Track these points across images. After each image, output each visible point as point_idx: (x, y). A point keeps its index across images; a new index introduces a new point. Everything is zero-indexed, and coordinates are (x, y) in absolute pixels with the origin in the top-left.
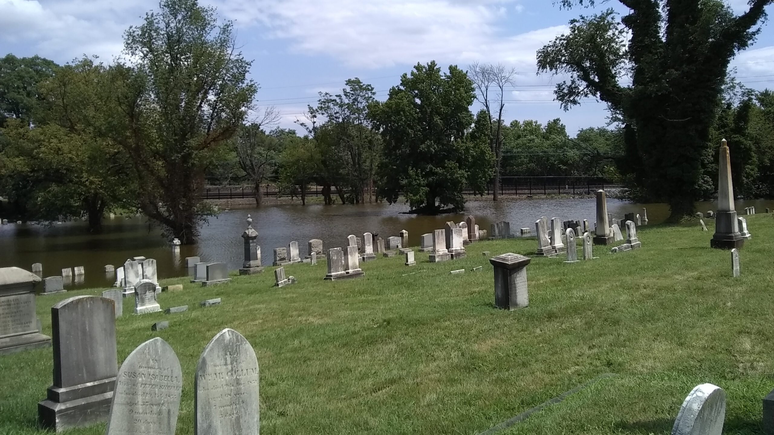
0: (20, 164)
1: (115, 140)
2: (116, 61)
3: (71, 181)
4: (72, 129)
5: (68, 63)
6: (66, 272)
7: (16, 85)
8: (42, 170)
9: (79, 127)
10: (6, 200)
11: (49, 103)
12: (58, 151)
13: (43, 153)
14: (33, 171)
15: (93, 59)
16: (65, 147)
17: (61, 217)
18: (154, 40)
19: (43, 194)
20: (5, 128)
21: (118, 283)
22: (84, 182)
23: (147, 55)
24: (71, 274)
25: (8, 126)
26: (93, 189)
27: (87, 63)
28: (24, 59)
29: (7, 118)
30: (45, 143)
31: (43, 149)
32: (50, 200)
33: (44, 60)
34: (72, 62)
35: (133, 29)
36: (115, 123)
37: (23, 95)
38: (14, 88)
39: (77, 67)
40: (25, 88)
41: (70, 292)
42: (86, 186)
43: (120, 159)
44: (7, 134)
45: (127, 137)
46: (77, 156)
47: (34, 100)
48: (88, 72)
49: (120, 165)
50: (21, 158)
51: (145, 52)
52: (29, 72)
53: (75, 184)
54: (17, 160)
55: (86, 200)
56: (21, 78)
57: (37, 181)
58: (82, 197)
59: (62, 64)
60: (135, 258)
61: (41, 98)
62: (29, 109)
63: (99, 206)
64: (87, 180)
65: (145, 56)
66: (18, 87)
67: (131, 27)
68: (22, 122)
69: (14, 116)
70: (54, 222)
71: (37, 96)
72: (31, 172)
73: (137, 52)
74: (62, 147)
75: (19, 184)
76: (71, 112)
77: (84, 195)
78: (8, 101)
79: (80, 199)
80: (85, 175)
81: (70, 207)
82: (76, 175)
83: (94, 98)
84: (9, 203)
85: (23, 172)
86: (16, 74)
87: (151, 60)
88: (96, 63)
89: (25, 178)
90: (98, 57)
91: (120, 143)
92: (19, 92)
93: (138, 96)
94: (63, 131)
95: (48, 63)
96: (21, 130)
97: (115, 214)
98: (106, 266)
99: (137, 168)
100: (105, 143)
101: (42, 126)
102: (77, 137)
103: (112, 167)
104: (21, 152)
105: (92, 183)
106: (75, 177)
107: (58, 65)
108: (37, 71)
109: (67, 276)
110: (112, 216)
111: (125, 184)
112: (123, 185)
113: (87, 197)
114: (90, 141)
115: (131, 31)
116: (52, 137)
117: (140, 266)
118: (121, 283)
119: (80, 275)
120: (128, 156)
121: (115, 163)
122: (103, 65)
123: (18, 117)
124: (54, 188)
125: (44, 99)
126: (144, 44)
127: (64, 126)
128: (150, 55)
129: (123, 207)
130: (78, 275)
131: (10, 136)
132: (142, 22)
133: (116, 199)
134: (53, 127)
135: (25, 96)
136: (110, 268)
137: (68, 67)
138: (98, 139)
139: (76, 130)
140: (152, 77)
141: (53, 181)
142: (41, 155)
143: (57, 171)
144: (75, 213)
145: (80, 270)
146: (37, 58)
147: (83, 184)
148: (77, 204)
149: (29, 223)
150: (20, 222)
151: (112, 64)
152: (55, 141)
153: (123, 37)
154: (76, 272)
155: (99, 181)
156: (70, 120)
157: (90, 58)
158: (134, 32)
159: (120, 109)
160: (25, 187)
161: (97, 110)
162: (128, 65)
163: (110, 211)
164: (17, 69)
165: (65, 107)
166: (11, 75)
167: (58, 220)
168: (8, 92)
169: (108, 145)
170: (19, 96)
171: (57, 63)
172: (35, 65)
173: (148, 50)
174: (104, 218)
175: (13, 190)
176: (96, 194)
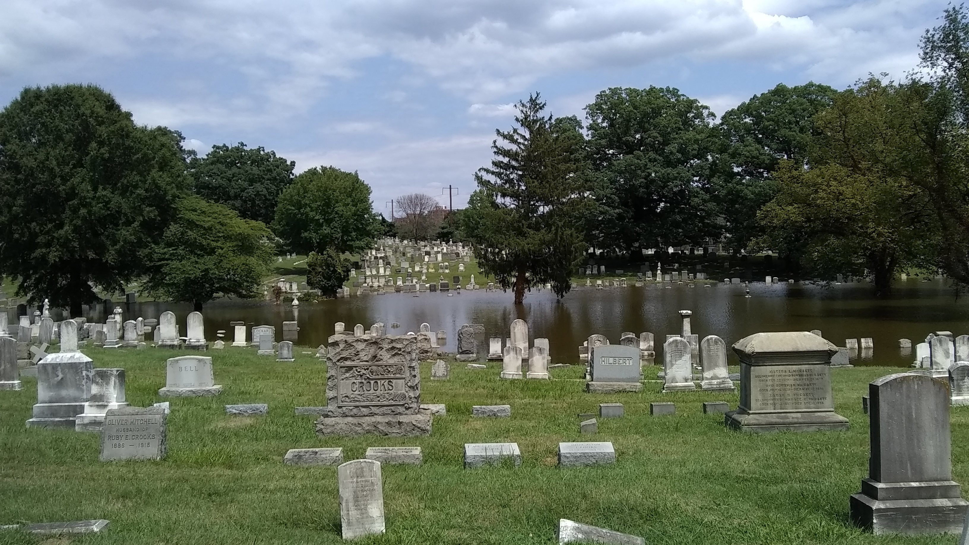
0: (794, 213)
1: (910, 179)
2: (910, 77)
3: (854, 233)
4: (855, 168)
5: (850, 86)
6: (851, 343)
7: (787, 121)
8: (818, 219)
9: (864, 165)
10: (777, 255)
11: (826, 137)
12: (838, 196)
13: (821, 198)
14: (808, 220)
15: (880, 78)
16: (848, 191)
17: (839, 276)
18: (962, 43)
19: (819, 248)
20: (777, 171)
21: (918, 363)
22: (870, 234)
23: (953, 64)
24: (857, 346)
25: (779, 168)
26: (881, 242)
27: (873, 83)
28: (795, 88)
29: (779, 159)
30: (824, 187)
31: (822, 194)
32: (828, 255)
33: (820, 86)
34: (855, 84)
35: (931, 32)
36: (912, 156)
37: (795, 131)
38: (785, 124)
39: (860, 90)
40: (797, 122)
41: (858, 368)
42: (872, 238)
43: (916, 204)
44: (779, 178)
45: (927, 175)
46: (862, 201)
47: (808, 137)
48: (874, 95)
49: (916, 211)
50: (796, 205)
51: (950, 60)
52: (802, 104)
53: (859, 236)
54: (790, 208)
55: (872, 254)
56: (793, 111)
57: (813, 233)
58: (868, 253)
59: (841, 90)
60: (939, 333)
61: (817, 133)
62: (802, 148)
63: (888, 263)
64: (874, 232)
65: (951, 65)
66: (790, 122)
67: (928, 31)
68: (796, 163)
69: (786, 157)
70: (832, 282)
71: (811, 131)
72: (806, 222)
73: (939, 62)
74: (843, 191)
75: (791, 237)
76: (854, 146)
77: (870, 249)
78: (778, 139)
79: (865, 255)
80: (871, 225)
81: (850, 264)
82: (860, 225)
83: (883, 127)
84: (779, 258)
85: (796, 222)
86: (787, 107)
87: (957, 70)
88: (884, 82)
89: (798, 229)
90: (887, 75)
91: (917, 183)
92: (791, 128)
93: (941, 120)
94: (844, 171)
95: (823, 90)
96: (795, 173)
97: (908, 275)
98: (901, 340)
99: (939, 215)
100: (897, 184)
101: (820, 166)
102: (862, 177)
103: (906, 214)
104: (795, 199)
105: (880, 234)
106: (860, 227)
107: (836, 91)
108: (811, 102)
109: (852, 349)
110: (904, 277)
111: (922, 236)
113: (874, 251)
114: (877, 181)
115: (929, 35)
116: (832, 179)
117: (951, 344)
118: (922, 363)
119: (867, 348)
120: (927, 200)
121: (909, 210)
122: (893, 84)
123: (789, 157)
124: (833, 240)
125: (820, 134)
126: (948, 51)
127: (846, 165)
128: (957, 64)
129: (919, 266)
130: (865, 348)
131: (782, 181)
132: (943, 22)
133: (911, 255)
134: (834, 167)
135: (798, 132)
136: (906, 343)
137: (851, 92)
138: (888, 179)
139: (860, 169)
140: (961, 92)
141: (831, 233)
142: (818, 202)
143: (837, 220)
144: (857, 272)
145: (867, 343)
146: (811, 85)
147: (868, 235)
148: (860, 261)
149: (802, 282)
150: (792, 281)
151: (905, 81)
152: (834, 183)
153: (918, 46)
154: (863, 345)
155: (890, 233)
156: (852, 157)
157: (877, 76)
158: (933, 36)
159: (917, 139)
160: (797, 240)
161: (885, 143)
162: (926, 80)
163: (902, 271)
164: (788, 101)
165: (846, 141)
166: (781, 109)
167: (836, 279)
168: (779, 130)
169: (900, 187)
170: (791, 133)
171: (835, 89)
172: (809, 94)
173: (953, 56)
174: (894, 279)
175: (786, 243)
176: (884, 248)
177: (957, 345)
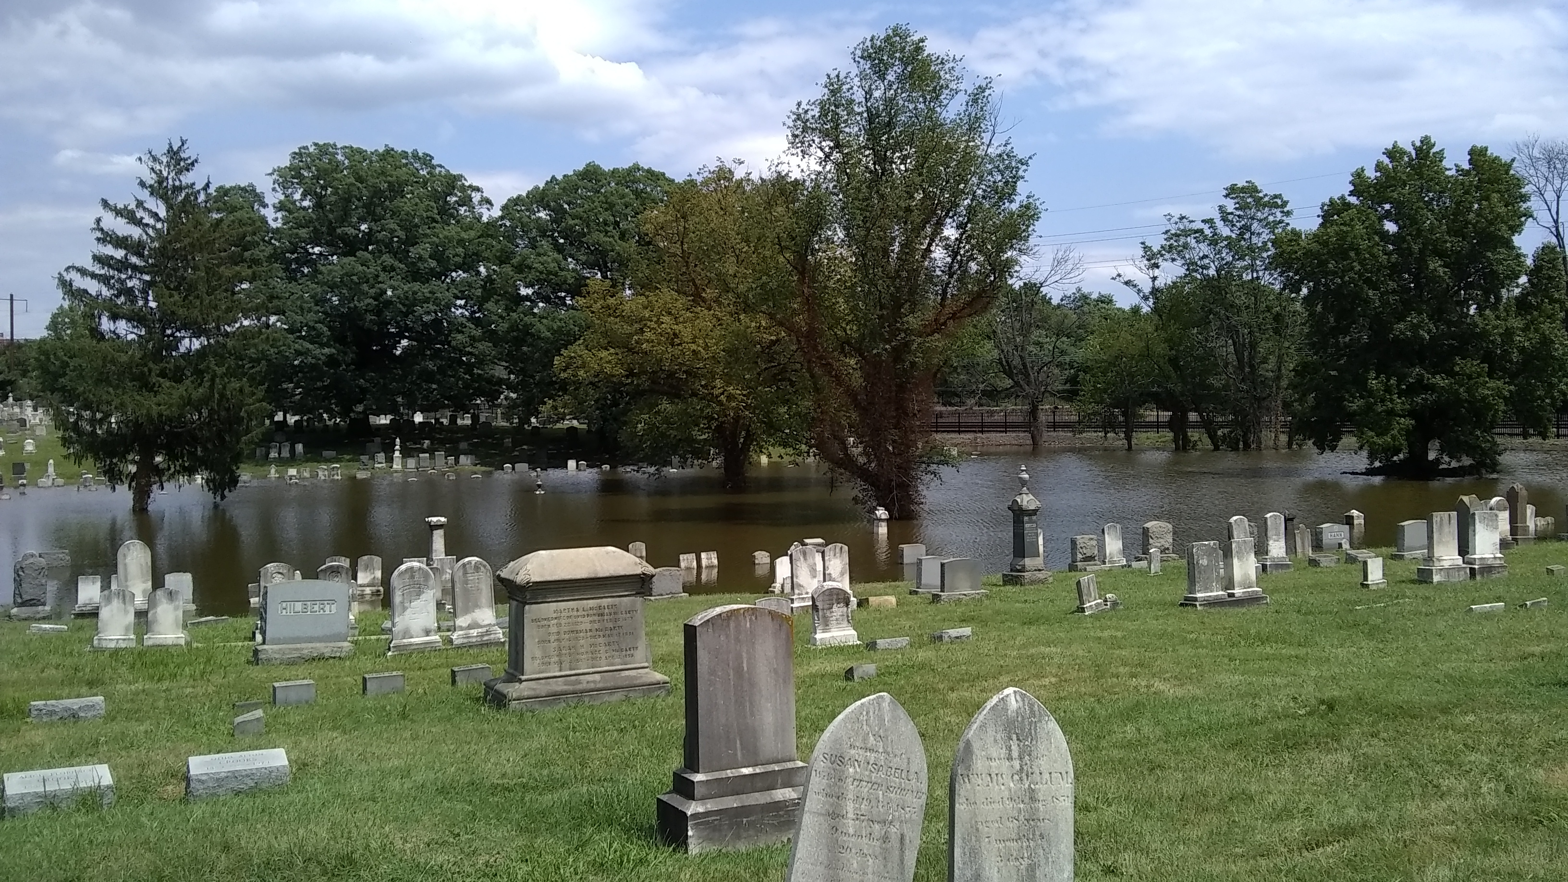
0: (609, 362)
1: (771, 316)
2: (773, 169)
3: (694, 394)
4: (697, 298)
5: (690, 175)
6: (687, 560)
7: (601, 220)
8: (645, 372)
9: (709, 293)
10: (585, 426)
11: (658, 249)
12: (673, 338)
13: (648, 341)
14: (631, 374)
15: (733, 166)
16: (686, 332)
17: (675, 459)
18: (843, 125)
19: (646, 416)
20: (585, 297)
21: (777, 586)
22: (717, 397)
23: (831, 154)
24: (695, 564)
25: (588, 293)
26: (733, 408)
27: (723, 174)
28: (615, 171)
29: (588, 278)
30: (653, 325)
31: (648, 335)
32: (658, 428)
33: (649, 171)
34: (698, 173)
35: (804, 106)
36: (774, 284)
37: (613, 237)
38: (598, 224)
39: (705, 183)
40: (617, 224)
41: (695, 598)
42: (720, 403)
43: (779, 354)
44: (587, 307)
45: (795, 312)
46: (706, 347)
47: (631, 246)
48: (725, 192)
49: (779, 364)
50: (612, 350)
51: (827, 149)
52: (623, 196)
53: (701, 399)
54: (604, 354)
55: (720, 429)
56: (610, 207)
57: (638, 394)
58: (714, 425)
59: (680, 179)
60: (807, 541)
61: (645, 242)
62: (623, 263)
63: (742, 440)
64: (722, 394)
65: (828, 156)
66: (606, 223)
67: (799, 104)
68: (613, 286)
69: (599, 276)
70: (664, 469)
71: (637, 238)
72: (627, 377)
73: (812, 150)
74: (680, 332)
75: (606, 399)
76: (696, 266)
77: (716, 419)
78: (589, 248)
79: (709, 428)
80: (718, 383)
81: (691, 440)
82: (703, 383)
83: (735, 239)
84: (589, 431)
85: (614, 376)
86: (602, 198)
87: (837, 164)
88: (739, 173)
89: (617, 388)
90: (742, 163)
91: (781, 324)
92: (607, 232)
93: (814, 233)
94: (682, 300)
95: (654, 177)
96: (611, 301)
97: (769, 456)
98: (756, 554)
99: (809, 370)
100: (753, 324)
101: (647, 293)
102: (706, 312)
103: (766, 369)
104: (611, 341)
105: (730, 398)
106: (702, 386)
107: (674, 180)
108: (638, 194)
109: (688, 569)
110: (764, 459)
111: (788, 400)
112: (786, 402)
113: (724, 422)
114: (727, 319)
115: (801, 111)
116: (664, 313)
117: (818, 557)
118: (783, 586)
119: (710, 567)
120: (794, 347)
121: (771, 362)
122: (751, 177)
123: (604, 277)
124: (665, 405)
125: (649, 243)
126: (825, 135)
127: (685, 293)
128: (836, 155)
129: (785, 445)
130: (707, 567)
131: (593, 312)
132: (820, 93)
133: (772, 427)
134: (667, 295)
135: (617, 238)
136: (762, 557)
137: (691, 183)
138: (742, 317)
139: (704, 300)
140: (841, 196)
141: (664, 393)
142: (644, 346)
143: (671, 375)
144: (700, 453)
145: (709, 559)
146: (636, 168)
147: (715, 399)
148: (703, 437)
149: (621, 469)
150: (606, 467)
151: (766, 175)
152: (666, 319)
153: (784, 124)
154: (704, 562)
155: (744, 395)
156: (693, 280)
157: (729, 164)
158: (806, 112)
159: (781, 259)
160: (615, 404)
161: (739, 262)
162: (796, 175)
163: (761, 452)
164: (603, 191)
165: (685, 256)
166: (593, 202)
167: (670, 464)
168: (589, 233)
169: (759, 327)
170: (608, 239)
171: (672, 177)
172: (633, 182)
173: (832, 144)
174: (750, 463)
175: (598, 409)
176: (737, 419)
177: (826, 558)
